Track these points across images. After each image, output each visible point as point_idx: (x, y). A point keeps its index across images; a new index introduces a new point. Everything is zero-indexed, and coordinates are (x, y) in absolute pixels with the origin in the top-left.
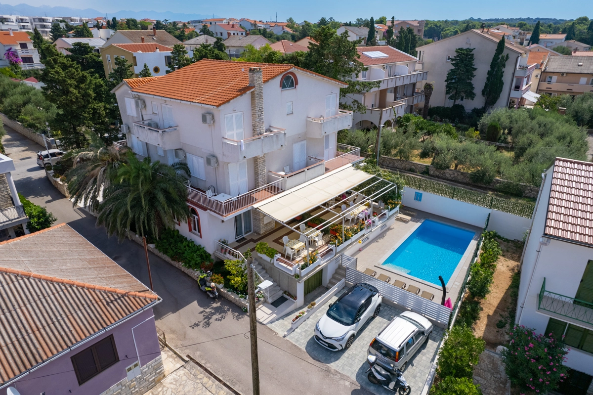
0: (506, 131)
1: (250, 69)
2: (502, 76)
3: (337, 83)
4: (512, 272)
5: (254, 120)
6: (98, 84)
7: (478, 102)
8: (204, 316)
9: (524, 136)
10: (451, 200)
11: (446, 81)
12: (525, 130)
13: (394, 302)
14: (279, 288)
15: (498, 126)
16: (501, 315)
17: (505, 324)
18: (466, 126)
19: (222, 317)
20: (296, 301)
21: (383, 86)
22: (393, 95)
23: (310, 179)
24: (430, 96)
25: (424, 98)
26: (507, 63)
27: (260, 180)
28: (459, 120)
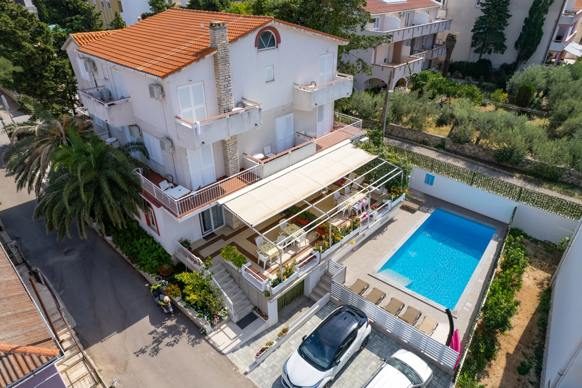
0: (541, 94)
1: (211, 25)
2: (542, 24)
3: (334, 39)
4: (540, 288)
5: (219, 92)
6: (59, 36)
7: (509, 56)
8: (154, 338)
9: (565, 102)
10: (469, 186)
11: (472, 31)
12: (566, 94)
13: (387, 330)
14: (248, 302)
15: (532, 88)
16: (524, 354)
17: (529, 369)
18: (491, 84)
19: (174, 341)
20: (266, 321)
21: (397, 39)
22: (409, 48)
23: (296, 161)
24: (452, 50)
25: (445, 51)
26: (550, 8)
27: (230, 166)
28: (484, 78)
